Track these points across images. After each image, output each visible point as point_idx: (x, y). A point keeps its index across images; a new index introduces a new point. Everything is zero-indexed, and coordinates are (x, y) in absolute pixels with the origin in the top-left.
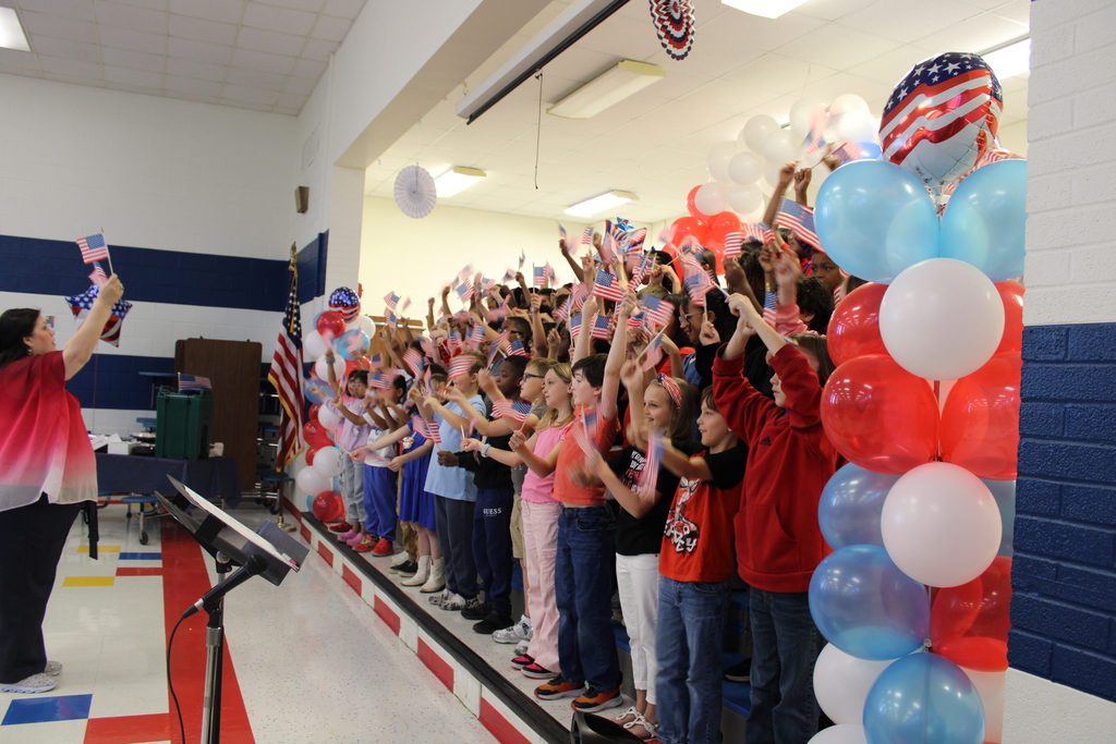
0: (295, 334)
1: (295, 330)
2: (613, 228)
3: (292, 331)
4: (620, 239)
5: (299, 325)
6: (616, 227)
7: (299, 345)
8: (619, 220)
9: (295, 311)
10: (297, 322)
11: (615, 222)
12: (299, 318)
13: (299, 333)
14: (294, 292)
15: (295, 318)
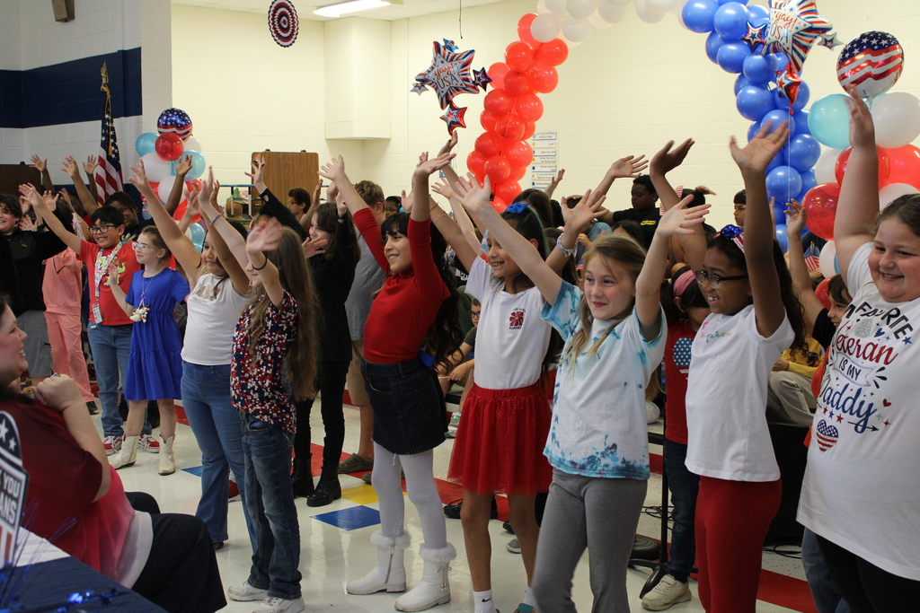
0: (113, 156)
1: (113, 152)
2: (442, 49)
3: (110, 153)
4: (452, 60)
5: (116, 148)
6: (445, 47)
7: (118, 168)
8: (446, 41)
9: (111, 133)
10: (114, 145)
11: (442, 44)
12: (115, 140)
13: (117, 155)
14: (108, 113)
15: (112, 141)
